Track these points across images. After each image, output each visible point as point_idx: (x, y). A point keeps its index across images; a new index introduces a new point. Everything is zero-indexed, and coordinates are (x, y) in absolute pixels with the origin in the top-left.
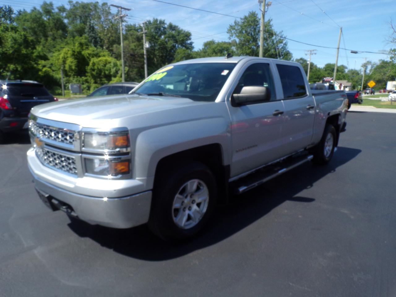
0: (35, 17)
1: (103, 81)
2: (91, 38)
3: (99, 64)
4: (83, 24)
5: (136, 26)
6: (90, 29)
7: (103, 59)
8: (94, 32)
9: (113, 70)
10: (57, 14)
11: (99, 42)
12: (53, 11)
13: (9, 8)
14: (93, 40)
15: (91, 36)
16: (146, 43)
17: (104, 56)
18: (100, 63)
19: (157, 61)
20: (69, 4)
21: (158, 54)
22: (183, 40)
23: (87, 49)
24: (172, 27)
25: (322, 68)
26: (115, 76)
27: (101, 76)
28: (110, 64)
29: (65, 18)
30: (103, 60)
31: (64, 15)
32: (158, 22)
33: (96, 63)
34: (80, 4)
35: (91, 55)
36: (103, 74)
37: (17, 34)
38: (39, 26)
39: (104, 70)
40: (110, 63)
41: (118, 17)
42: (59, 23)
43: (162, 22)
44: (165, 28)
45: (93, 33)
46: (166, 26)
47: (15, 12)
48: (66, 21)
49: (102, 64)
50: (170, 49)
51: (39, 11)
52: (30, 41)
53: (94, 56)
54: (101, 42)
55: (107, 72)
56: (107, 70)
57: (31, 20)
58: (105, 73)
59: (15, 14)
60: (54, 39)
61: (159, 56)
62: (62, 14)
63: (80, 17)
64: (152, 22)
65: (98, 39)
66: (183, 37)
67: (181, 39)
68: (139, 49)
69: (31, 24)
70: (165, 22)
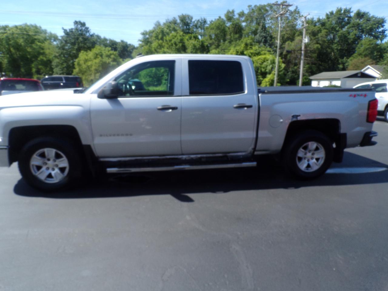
0: (218, 25)
1: (259, 78)
2: (262, 37)
3: (257, 62)
4: (257, 26)
5: (314, 20)
6: (262, 29)
7: (262, 57)
8: (266, 32)
9: (269, 68)
10: (237, 19)
11: (269, 41)
12: (235, 17)
13: (204, 19)
14: (263, 40)
15: (262, 36)
16: (305, 38)
17: (265, 54)
18: (259, 61)
19: (334, 55)
20: (248, 8)
21: (335, 48)
22: (371, 30)
23: (251, 49)
24: (360, 15)
26: (270, 73)
27: (258, 74)
28: (267, 62)
29: (244, 21)
30: (262, 59)
31: (243, 19)
32: (342, 12)
33: (255, 61)
34: (258, 7)
35: (253, 54)
36: (259, 71)
37: (196, 41)
38: (221, 32)
39: (261, 68)
40: (267, 60)
41: (278, 15)
42: (237, 27)
43: (348, 11)
44: (350, 17)
45: (264, 33)
46: (352, 14)
47: (209, 23)
48: (244, 24)
49: (260, 62)
50: (352, 40)
51: (223, 19)
52: (205, 46)
53: (256, 55)
54: (271, 40)
55: (263, 70)
56: (264, 68)
57: (215, 28)
58: (261, 70)
59: (208, 24)
60: (230, 42)
61: (337, 49)
62: (241, 18)
63: (257, 19)
64: (334, 12)
65: (268, 38)
66: (372, 25)
67: (368, 28)
68: (313, 44)
69: (215, 31)
70: (352, 10)
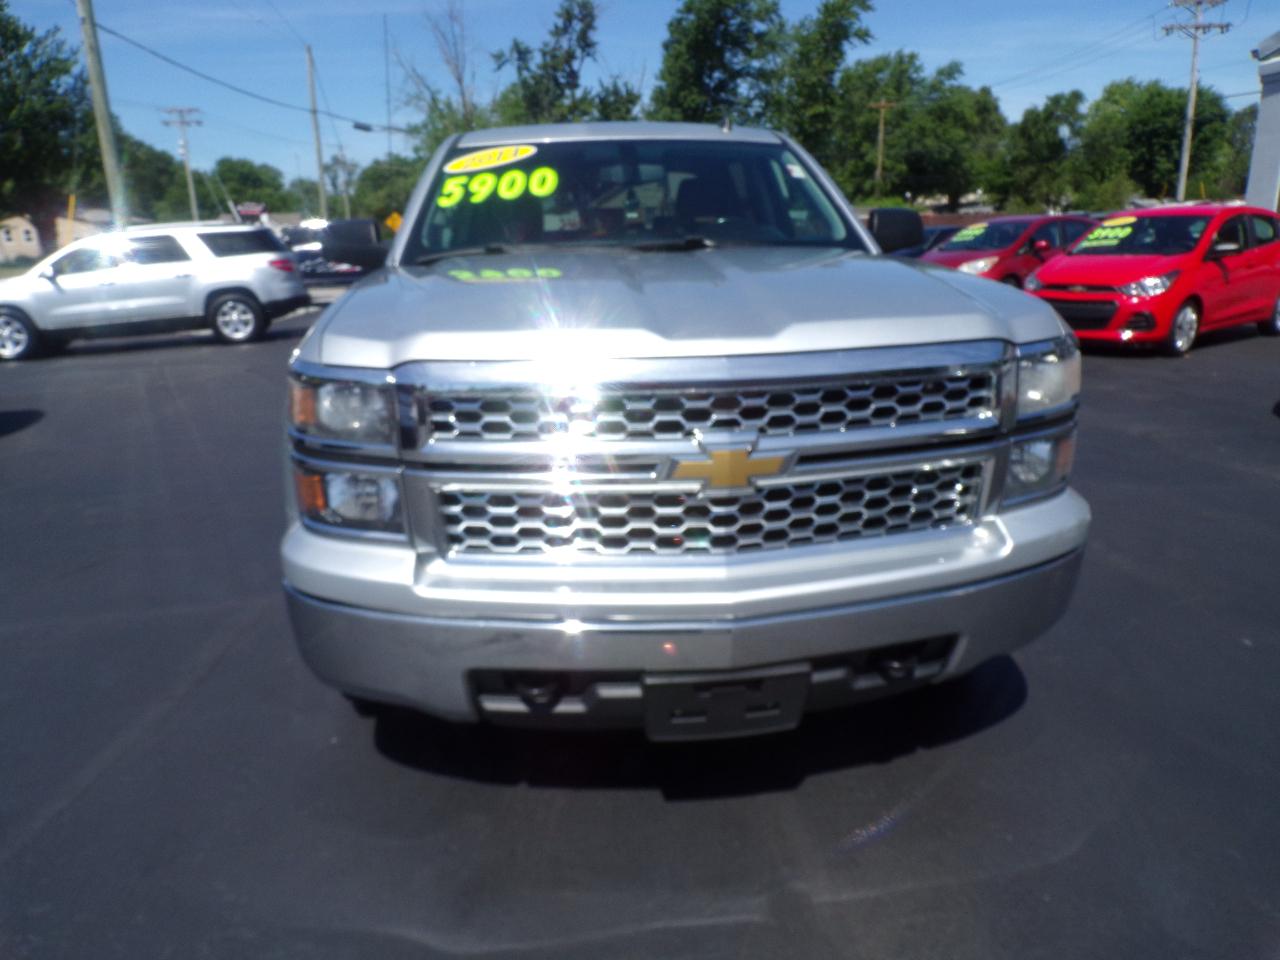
25: (205, 173)
